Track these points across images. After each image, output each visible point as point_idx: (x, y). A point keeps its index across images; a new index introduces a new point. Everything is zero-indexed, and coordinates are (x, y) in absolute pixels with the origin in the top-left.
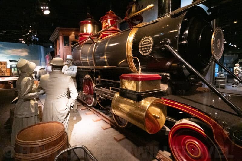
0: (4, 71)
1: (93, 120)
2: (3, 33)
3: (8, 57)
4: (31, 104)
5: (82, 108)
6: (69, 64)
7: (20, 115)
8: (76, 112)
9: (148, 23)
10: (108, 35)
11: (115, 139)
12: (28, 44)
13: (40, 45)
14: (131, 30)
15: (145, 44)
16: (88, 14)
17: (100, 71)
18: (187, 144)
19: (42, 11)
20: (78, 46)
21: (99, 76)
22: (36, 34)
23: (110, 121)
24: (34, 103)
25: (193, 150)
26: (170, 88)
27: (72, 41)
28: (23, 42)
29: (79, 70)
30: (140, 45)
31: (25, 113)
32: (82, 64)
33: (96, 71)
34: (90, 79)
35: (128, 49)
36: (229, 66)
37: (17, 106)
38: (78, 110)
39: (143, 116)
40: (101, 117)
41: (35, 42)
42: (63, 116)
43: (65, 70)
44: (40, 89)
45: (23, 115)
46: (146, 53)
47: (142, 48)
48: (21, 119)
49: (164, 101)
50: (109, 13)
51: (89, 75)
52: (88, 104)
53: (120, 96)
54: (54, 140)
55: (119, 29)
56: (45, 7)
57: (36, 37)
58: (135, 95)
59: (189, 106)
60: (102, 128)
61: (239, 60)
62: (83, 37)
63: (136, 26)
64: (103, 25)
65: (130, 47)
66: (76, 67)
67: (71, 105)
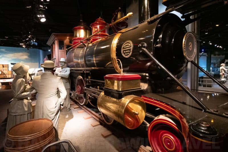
0: (5, 74)
1: (84, 117)
2: (5, 38)
3: (10, 61)
4: (24, 103)
5: (74, 107)
6: (63, 66)
7: (14, 113)
8: (69, 111)
9: (131, 29)
10: (97, 40)
11: (102, 135)
12: (28, 48)
13: (39, 49)
14: (116, 35)
15: (127, 48)
16: (81, 20)
17: (90, 72)
18: (163, 138)
19: (39, 19)
20: (72, 49)
21: (89, 77)
22: (35, 39)
23: (99, 119)
24: (27, 102)
25: (169, 144)
26: (149, 87)
27: (67, 45)
28: (24, 46)
29: (72, 71)
30: (122, 48)
31: (19, 111)
32: (75, 66)
33: (87, 72)
34: (81, 80)
35: (113, 52)
36: (216, 66)
37: (12, 104)
38: (71, 108)
39: (122, 113)
40: (91, 115)
41: (34, 46)
42: (52, 114)
43: (59, 71)
44: (33, 89)
45: (17, 112)
46: (127, 55)
47: (124, 51)
48: (15, 116)
49: (143, 99)
50: (98, 20)
51: (81, 76)
52: (80, 103)
53: (105, 94)
54: (41, 135)
55: (108, 34)
56: (42, 15)
57: (34, 42)
58: (117, 93)
59: (163, 103)
60: (92, 125)
61: (226, 60)
62: (77, 41)
63: (120, 31)
64: (93, 30)
65: (114, 50)
66: (68, 69)
67: (61, 103)
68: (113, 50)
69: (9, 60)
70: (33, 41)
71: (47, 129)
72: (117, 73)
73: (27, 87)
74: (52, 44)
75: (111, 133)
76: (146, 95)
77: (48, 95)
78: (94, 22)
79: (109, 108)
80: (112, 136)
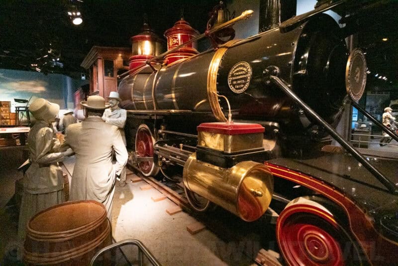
0: (5, 118)
1: (152, 198)
4: (51, 171)
5: (133, 180)
6: (114, 106)
7: (34, 190)
8: (125, 186)
10: (177, 60)
11: (189, 230)
12: (46, 73)
14: (216, 51)
15: (239, 75)
16: (145, 24)
17: (163, 118)
18: (306, 238)
19: (70, 20)
20: (128, 76)
21: (163, 127)
22: (60, 56)
23: (180, 201)
24: (57, 170)
25: (316, 248)
26: (278, 147)
27: (119, 69)
28: (38, 69)
29: (130, 116)
30: (230, 76)
31: (42, 187)
32: (135, 106)
33: (158, 117)
34: (147, 131)
35: (211, 83)
36: (374, 111)
38: (127, 182)
39: (235, 193)
40: (165, 194)
41: (57, 69)
42: (103, 192)
43: (107, 116)
44: (67, 147)
45: (37, 189)
46: (239, 89)
47: (233, 81)
48: (35, 196)
49: (270, 168)
50: (180, 23)
51: (146, 124)
52: (144, 174)
53: (198, 159)
54: (89, 231)
55: (195, 50)
56: (76, 12)
57: (58, 61)
58: (222, 158)
59: (309, 175)
60: (168, 212)
61: (391, 101)
62: (137, 61)
63: (224, 45)
64: (170, 42)
65: (214, 79)
66: (124, 112)
67: (117, 173)
68: (211, 80)
69: (11, 94)
70: (56, 59)
71: (98, 220)
72: (217, 121)
73: (56, 142)
74: (92, 65)
75: (204, 227)
76: (274, 162)
77: (96, 159)
78: (171, 27)
79: (201, 180)
80: (206, 232)
